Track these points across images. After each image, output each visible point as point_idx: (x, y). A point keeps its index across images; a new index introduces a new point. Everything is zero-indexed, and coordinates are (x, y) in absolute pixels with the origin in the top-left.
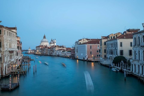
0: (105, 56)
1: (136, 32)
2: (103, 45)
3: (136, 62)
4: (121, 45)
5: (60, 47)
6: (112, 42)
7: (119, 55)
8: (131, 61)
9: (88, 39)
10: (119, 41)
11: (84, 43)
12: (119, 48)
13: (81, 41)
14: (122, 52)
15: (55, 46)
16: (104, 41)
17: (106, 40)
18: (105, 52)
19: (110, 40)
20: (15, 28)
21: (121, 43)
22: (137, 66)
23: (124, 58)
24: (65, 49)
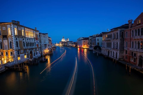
0: (91, 46)
1: (104, 33)
2: (90, 41)
3: (103, 48)
4: (98, 40)
5: (71, 42)
6: (94, 39)
7: (97, 45)
8: (101, 48)
9: (83, 38)
10: (97, 38)
11: (81, 40)
12: (97, 42)
13: (80, 39)
14: (98, 43)
15: (68, 42)
16: (90, 38)
17: (91, 38)
18: (91, 44)
19: (93, 38)
20: (47, 34)
21: (98, 39)
22: (104, 50)
23: (99, 46)
24: (73, 43)
